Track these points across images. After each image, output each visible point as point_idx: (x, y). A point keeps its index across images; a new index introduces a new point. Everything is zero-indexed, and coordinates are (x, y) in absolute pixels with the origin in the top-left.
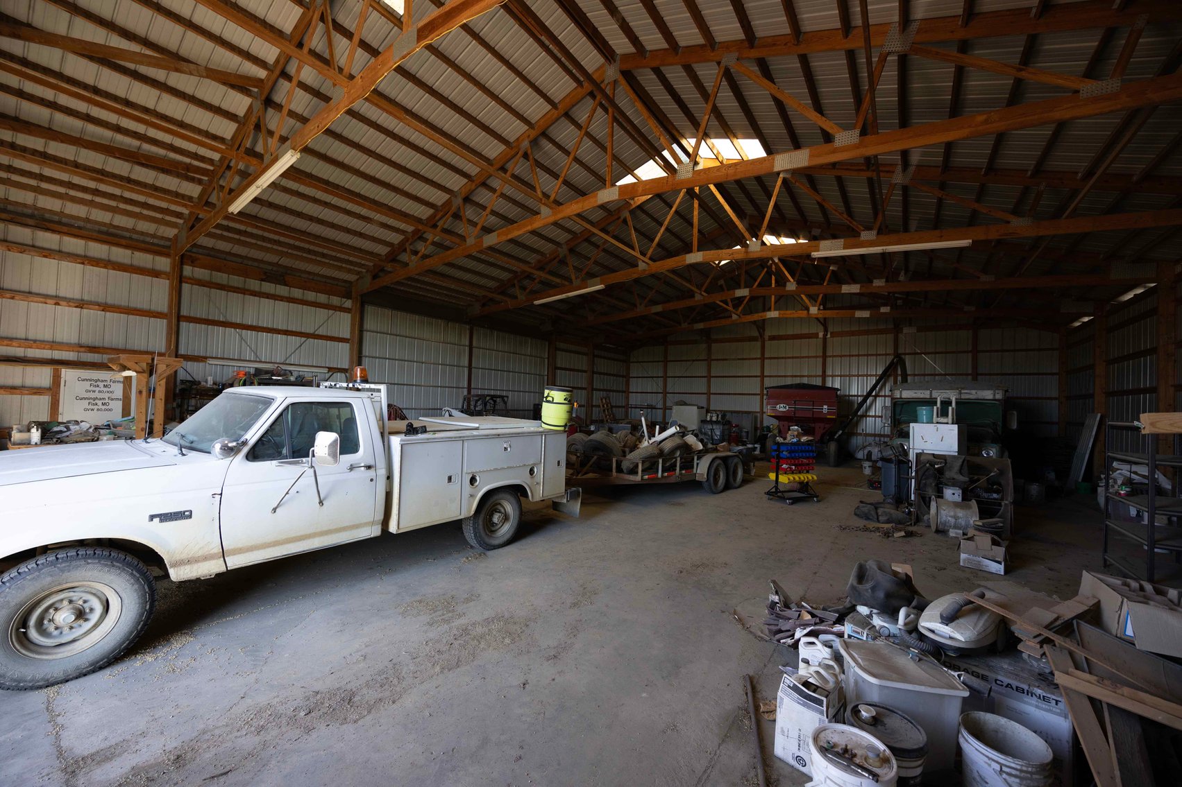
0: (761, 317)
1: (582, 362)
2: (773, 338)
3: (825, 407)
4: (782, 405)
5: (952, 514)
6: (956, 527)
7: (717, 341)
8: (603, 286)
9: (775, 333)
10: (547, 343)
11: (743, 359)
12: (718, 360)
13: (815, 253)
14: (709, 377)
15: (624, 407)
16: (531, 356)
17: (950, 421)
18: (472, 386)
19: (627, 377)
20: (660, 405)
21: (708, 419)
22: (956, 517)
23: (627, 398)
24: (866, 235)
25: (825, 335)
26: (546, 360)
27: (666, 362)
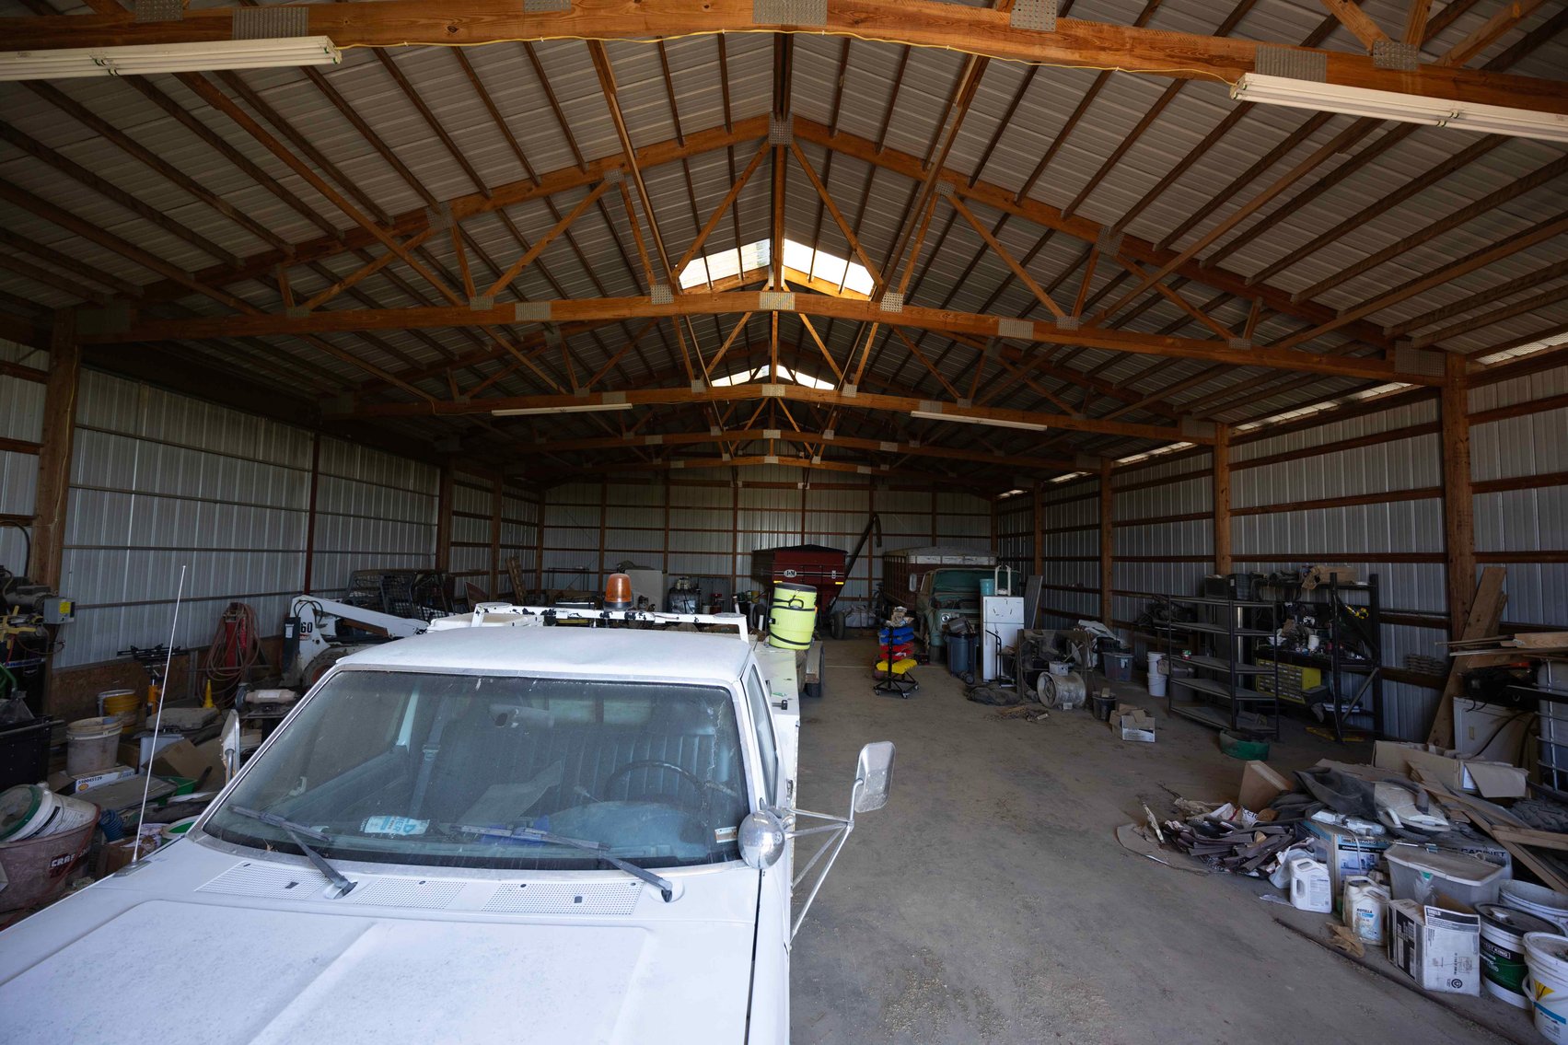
0: (758, 461)
1: (484, 503)
2: (747, 485)
3: (834, 572)
4: (790, 571)
5: (1066, 688)
6: (1069, 701)
7: (677, 483)
8: (630, 404)
9: (750, 479)
10: (438, 472)
11: (711, 509)
12: (677, 508)
13: (916, 412)
14: (666, 530)
15: (534, 571)
16: (414, 492)
17: (1009, 594)
18: (315, 548)
19: (541, 526)
20: (594, 568)
21: (679, 587)
22: (1069, 691)
23: (540, 557)
24: (962, 403)
25: (804, 486)
26: (437, 501)
27: (603, 506)
